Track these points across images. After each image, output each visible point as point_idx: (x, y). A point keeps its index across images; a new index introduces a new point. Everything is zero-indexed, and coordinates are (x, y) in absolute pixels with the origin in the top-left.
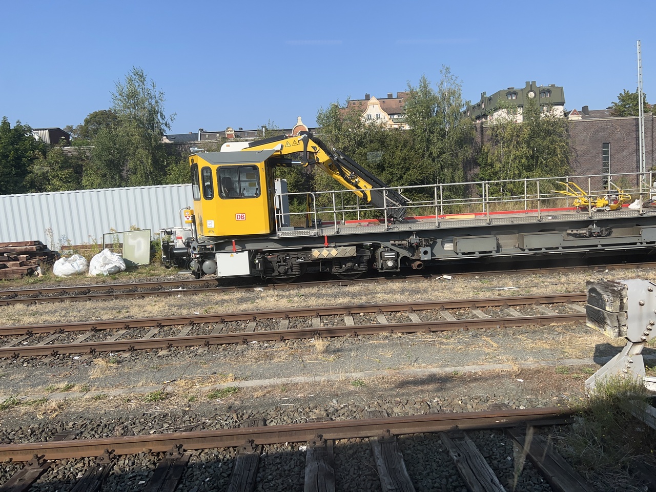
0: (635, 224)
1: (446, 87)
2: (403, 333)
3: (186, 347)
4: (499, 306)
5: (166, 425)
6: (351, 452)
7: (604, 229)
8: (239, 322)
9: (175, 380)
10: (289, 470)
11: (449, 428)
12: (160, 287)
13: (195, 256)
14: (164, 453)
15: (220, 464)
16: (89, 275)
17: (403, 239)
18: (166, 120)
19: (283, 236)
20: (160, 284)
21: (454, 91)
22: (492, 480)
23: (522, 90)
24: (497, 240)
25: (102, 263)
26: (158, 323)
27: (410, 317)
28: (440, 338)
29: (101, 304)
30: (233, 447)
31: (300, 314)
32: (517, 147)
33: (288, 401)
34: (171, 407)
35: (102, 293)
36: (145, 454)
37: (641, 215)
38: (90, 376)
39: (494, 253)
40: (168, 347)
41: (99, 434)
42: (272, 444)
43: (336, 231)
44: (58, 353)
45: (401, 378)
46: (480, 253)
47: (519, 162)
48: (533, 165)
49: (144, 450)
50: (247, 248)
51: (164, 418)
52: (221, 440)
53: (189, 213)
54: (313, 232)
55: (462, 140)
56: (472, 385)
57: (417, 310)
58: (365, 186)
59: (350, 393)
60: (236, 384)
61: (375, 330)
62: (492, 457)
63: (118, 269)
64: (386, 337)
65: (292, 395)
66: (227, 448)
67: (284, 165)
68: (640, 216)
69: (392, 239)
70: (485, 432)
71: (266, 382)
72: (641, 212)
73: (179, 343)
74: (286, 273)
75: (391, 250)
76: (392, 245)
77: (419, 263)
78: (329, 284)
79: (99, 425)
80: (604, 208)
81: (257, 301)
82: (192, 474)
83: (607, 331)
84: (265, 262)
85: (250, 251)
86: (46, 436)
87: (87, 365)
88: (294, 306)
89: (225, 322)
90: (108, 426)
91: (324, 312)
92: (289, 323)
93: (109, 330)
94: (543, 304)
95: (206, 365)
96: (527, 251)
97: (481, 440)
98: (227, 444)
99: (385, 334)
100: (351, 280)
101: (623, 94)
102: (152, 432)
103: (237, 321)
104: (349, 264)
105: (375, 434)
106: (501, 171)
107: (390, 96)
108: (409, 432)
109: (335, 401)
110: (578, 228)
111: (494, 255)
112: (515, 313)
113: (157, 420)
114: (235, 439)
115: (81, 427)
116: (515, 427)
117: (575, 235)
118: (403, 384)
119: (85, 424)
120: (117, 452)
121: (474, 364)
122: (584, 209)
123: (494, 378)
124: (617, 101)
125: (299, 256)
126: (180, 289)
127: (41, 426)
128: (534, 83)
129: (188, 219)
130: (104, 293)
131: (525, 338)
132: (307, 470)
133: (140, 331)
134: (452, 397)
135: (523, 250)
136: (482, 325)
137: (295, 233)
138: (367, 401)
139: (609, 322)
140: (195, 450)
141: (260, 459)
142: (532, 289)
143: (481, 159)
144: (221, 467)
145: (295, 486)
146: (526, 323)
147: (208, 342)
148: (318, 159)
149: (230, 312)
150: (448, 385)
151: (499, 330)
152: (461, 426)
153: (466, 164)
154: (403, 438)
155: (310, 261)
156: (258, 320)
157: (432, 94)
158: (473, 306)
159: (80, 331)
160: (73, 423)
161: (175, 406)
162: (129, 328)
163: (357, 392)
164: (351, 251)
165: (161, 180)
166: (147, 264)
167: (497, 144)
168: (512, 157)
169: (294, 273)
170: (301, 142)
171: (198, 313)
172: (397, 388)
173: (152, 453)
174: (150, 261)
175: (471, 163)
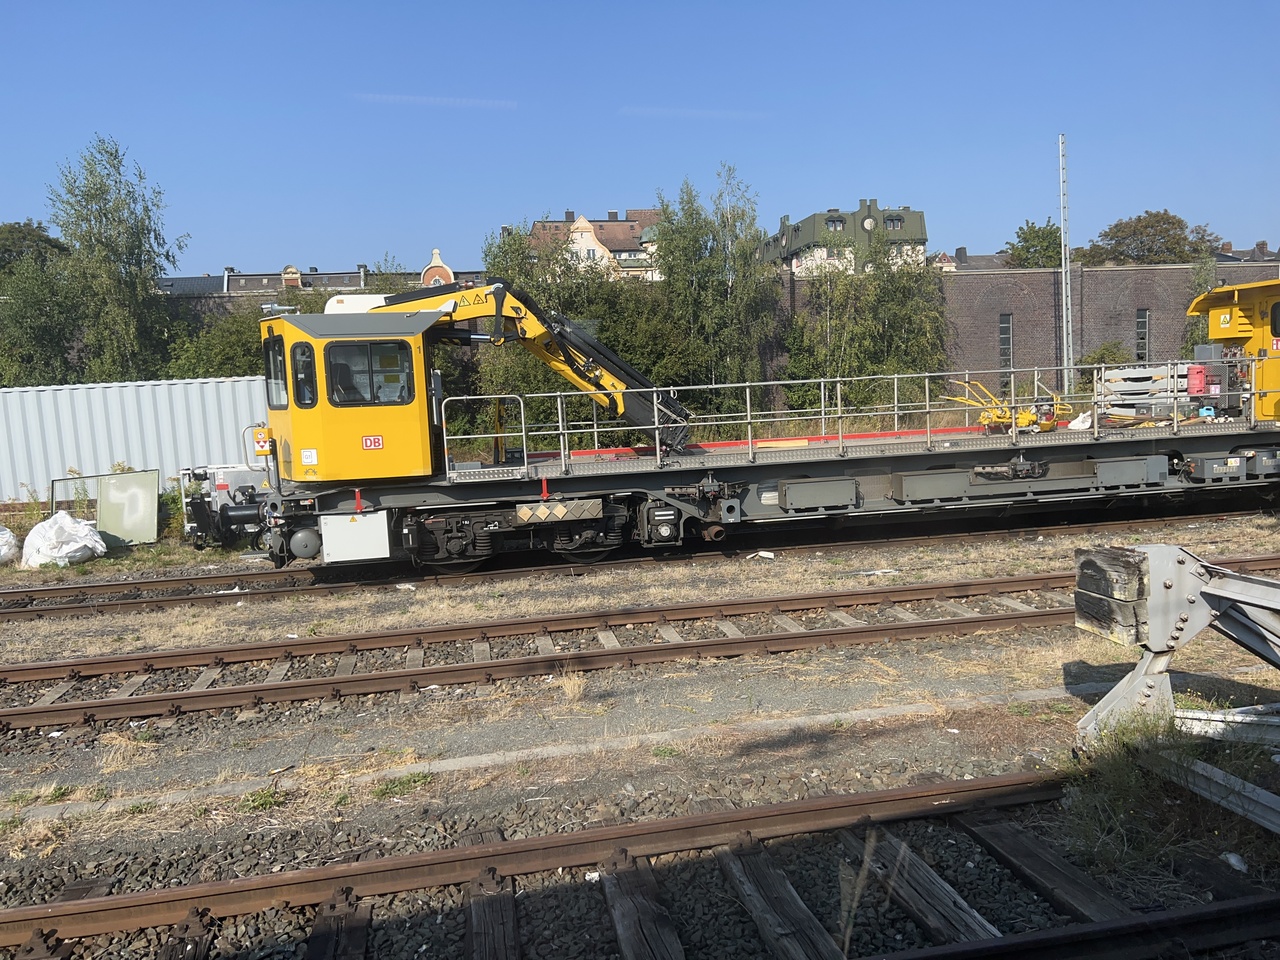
0: (1085, 455)
1: (727, 204)
2: (718, 658)
3: (293, 702)
4: (875, 604)
5: (301, 855)
6: (686, 876)
7: (1037, 464)
8: (388, 650)
9: (292, 767)
10: (580, 918)
11: (855, 821)
12: (191, 588)
13: (276, 523)
14: (313, 906)
15: (440, 917)
16: (23, 566)
17: (688, 484)
18: (166, 247)
19: (459, 481)
20: (190, 582)
21: (743, 211)
22: (955, 903)
23: (853, 214)
24: (857, 485)
25: (54, 541)
26: (216, 658)
27: (721, 628)
28: (791, 662)
29: (72, 625)
30: (456, 885)
31: (510, 630)
32: (855, 318)
33: (538, 793)
34: (302, 819)
35: (61, 603)
36: (277, 911)
37: (1097, 439)
38: (100, 768)
39: (851, 508)
40: (256, 705)
41: (160, 882)
42: (531, 873)
43: (564, 469)
44: (11, 727)
45: (743, 738)
46: (827, 508)
47: (860, 346)
48: (882, 351)
49: (274, 903)
50: (384, 505)
51: (294, 841)
52: (431, 873)
53: (263, 435)
54: (519, 473)
55: (757, 304)
56: (873, 743)
57: (731, 616)
58: (613, 385)
59: (654, 771)
60: (423, 767)
61: (665, 655)
62: (942, 864)
63: (89, 553)
64: (691, 667)
65: (545, 781)
66: (442, 888)
67: (456, 341)
68: (1094, 442)
69: (668, 484)
70: (917, 823)
71: (485, 760)
72: (1096, 435)
73: (276, 695)
74: (462, 553)
75: (667, 504)
76: (669, 495)
77: (718, 528)
78: (546, 573)
79: (155, 864)
80: (1030, 428)
81: (413, 609)
82: (387, 941)
83: (1115, 635)
84: (421, 531)
85: (389, 510)
86: (41, 892)
87: (87, 746)
88: (491, 615)
89: (358, 651)
90: (175, 865)
91: (557, 625)
92: (491, 648)
93: (108, 676)
94: (951, 598)
95: (350, 735)
96: (908, 504)
97: (914, 838)
98: (443, 879)
99: (686, 660)
100: (589, 564)
101: (1025, 228)
102: (276, 869)
103: (382, 649)
104: (588, 534)
105: (723, 842)
106: (826, 361)
107: (613, 217)
108: (784, 832)
109: (630, 787)
110: (993, 464)
111: (852, 512)
112: (906, 615)
113: (279, 846)
114: (458, 868)
115: (115, 871)
116: (966, 811)
117: (988, 476)
118: (748, 749)
119: (123, 863)
120: (215, 912)
121: (864, 707)
122: (998, 429)
123: (907, 729)
124: (1015, 241)
125: (489, 519)
126: (236, 590)
127: (26, 873)
128: (874, 201)
129: (262, 447)
130: (67, 603)
131: (941, 658)
132: (616, 914)
133: (179, 675)
134: (843, 767)
135: (902, 503)
136: (857, 638)
137: (484, 474)
138: (690, 783)
139: (1119, 618)
140: (380, 895)
141: (517, 903)
142: (924, 572)
143: (791, 340)
144: (442, 923)
145: (600, 946)
146: (933, 631)
147: (338, 691)
148: (524, 332)
149: (363, 632)
150: (831, 746)
151: (889, 645)
152: (876, 814)
153: (764, 349)
154: (773, 846)
155: (511, 529)
156: (426, 645)
157: (703, 217)
158: (830, 606)
159: (42, 681)
160: (96, 863)
161: (306, 815)
162: (153, 670)
163: (666, 769)
164: (592, 508)
165: (157, 370)
166: (152, 541)
167: (819, 313)
168: (846, 337)
169: (478, 553)
170: (491, 298)
171: (296, 636)
172: (741, 756)
173: (291, 909)
174: (158, 535)
175: (773, 347)
